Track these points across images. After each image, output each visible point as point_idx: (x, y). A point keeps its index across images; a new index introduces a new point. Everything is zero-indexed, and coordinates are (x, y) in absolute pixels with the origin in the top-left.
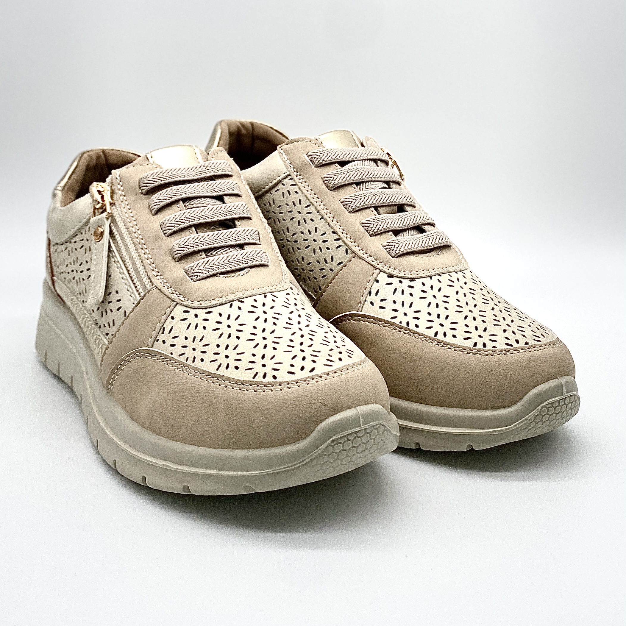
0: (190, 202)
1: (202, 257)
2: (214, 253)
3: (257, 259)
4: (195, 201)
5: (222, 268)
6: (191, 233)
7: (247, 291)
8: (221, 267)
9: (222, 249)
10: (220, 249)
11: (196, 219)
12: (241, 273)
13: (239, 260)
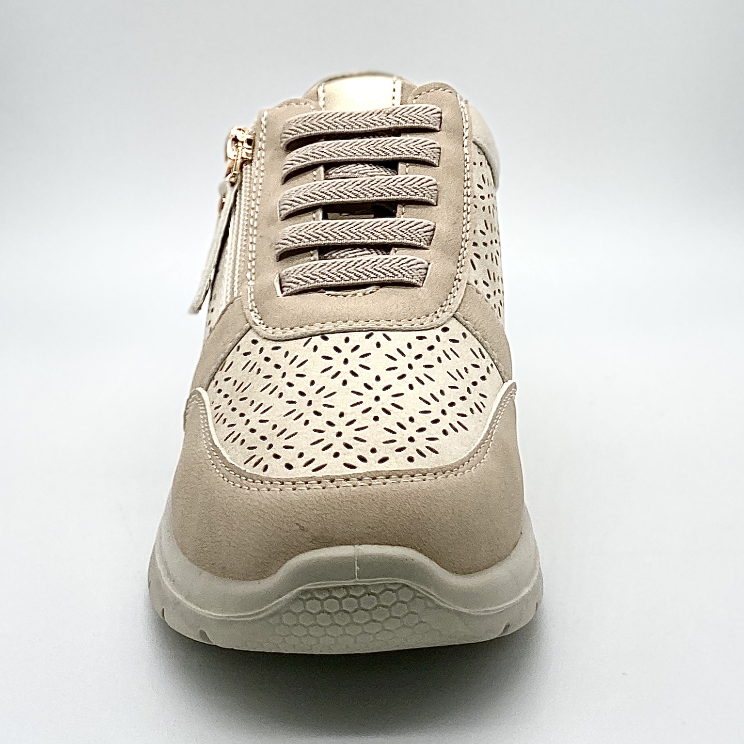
0: (337, 168)
1: (312, 258)
2: (334, 255)
3: (396, 273)
4: (345, 168)
5: (331, 280)
6: (314, 219)
7: (347, 322)
8: (330, 277)
9: (350, 249)
10: (347, 249)
11: (326, 196)
12: (360, 292)
13: (366, 270)
